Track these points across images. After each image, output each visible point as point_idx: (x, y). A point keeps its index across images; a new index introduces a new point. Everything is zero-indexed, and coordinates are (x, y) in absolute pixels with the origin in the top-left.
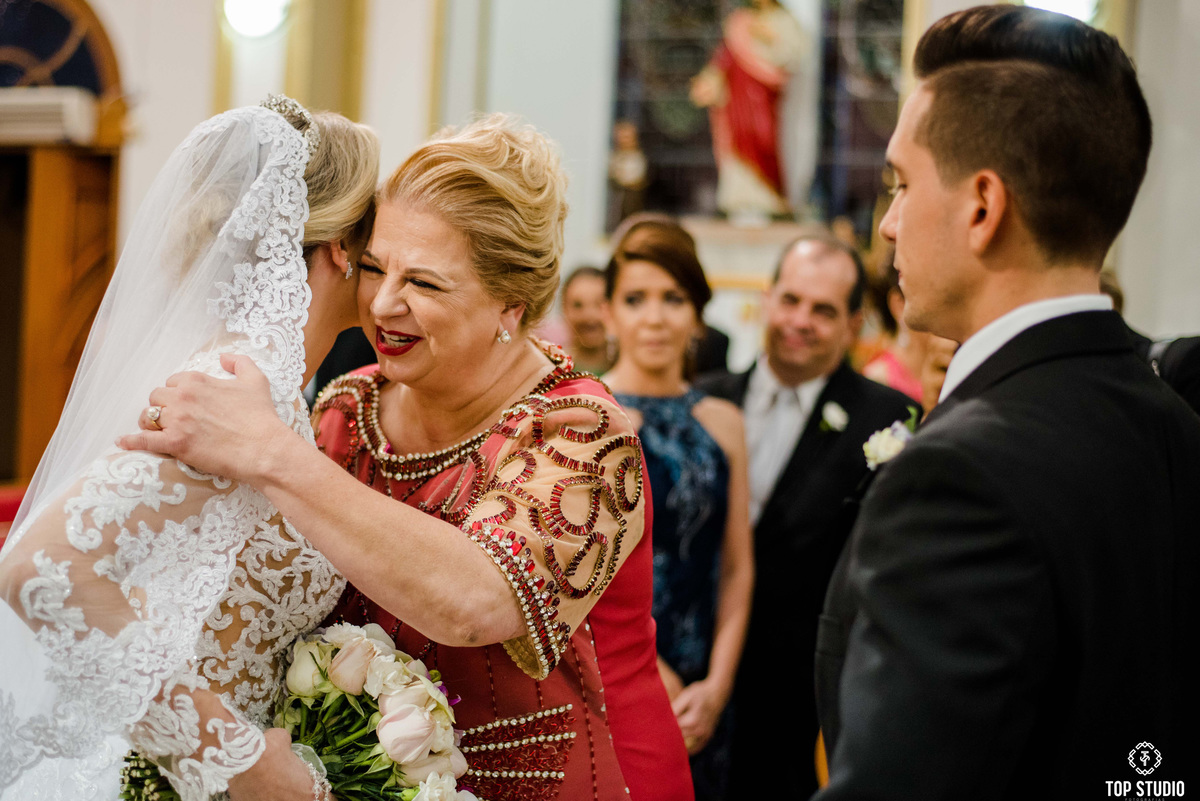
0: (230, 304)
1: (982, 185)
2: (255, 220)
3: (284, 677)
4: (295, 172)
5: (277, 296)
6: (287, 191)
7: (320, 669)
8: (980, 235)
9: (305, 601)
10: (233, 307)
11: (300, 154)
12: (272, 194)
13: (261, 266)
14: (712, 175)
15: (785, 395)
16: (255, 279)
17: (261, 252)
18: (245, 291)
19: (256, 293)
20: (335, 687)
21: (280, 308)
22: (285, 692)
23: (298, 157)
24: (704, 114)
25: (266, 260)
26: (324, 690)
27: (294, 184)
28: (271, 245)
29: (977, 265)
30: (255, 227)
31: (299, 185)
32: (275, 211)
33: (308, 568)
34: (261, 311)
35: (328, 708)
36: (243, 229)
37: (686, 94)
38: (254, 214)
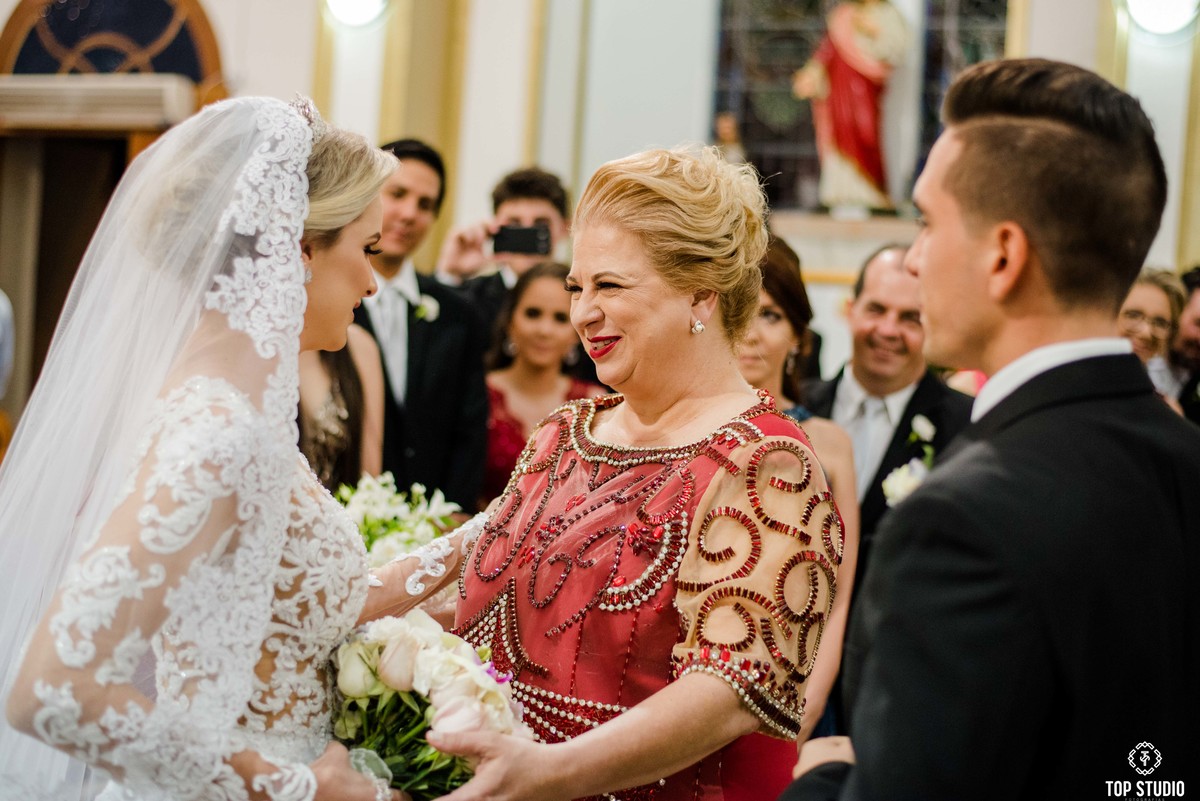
0: (230, 298)
1: (1005, 236)
2: (256, 215)
3: (335, 684)
4: (296, 166)
5: (280, 299)
6: (288, 187)
7: (371, 669)
8: (1000, 283)
9: (327, 616)
10: (234, 301)
11: (303, 146)
12: (272, 190)
13: (261, 262)
14: (814, 168)
15: (873, 405)
16: (255, 275)
17: (260, 247)
18: (246, 286)
19: (257, 289)
20: (387, 687)
21: (284, 313)
22: (340, 698)
23: (300, 150)
24: (807, 106)
25: (266, 256)
26: (375, 692)
27: (295, 178)
28: (273, 242)
29: (997, 311)
30: (256, 222)
31: (300, 179)
32: (276, 207)
33: (318, 587)
34: (265, 312)
35: (384, 708)
36: (244, 224)
37: (789, 86)
38: (255, 210)
